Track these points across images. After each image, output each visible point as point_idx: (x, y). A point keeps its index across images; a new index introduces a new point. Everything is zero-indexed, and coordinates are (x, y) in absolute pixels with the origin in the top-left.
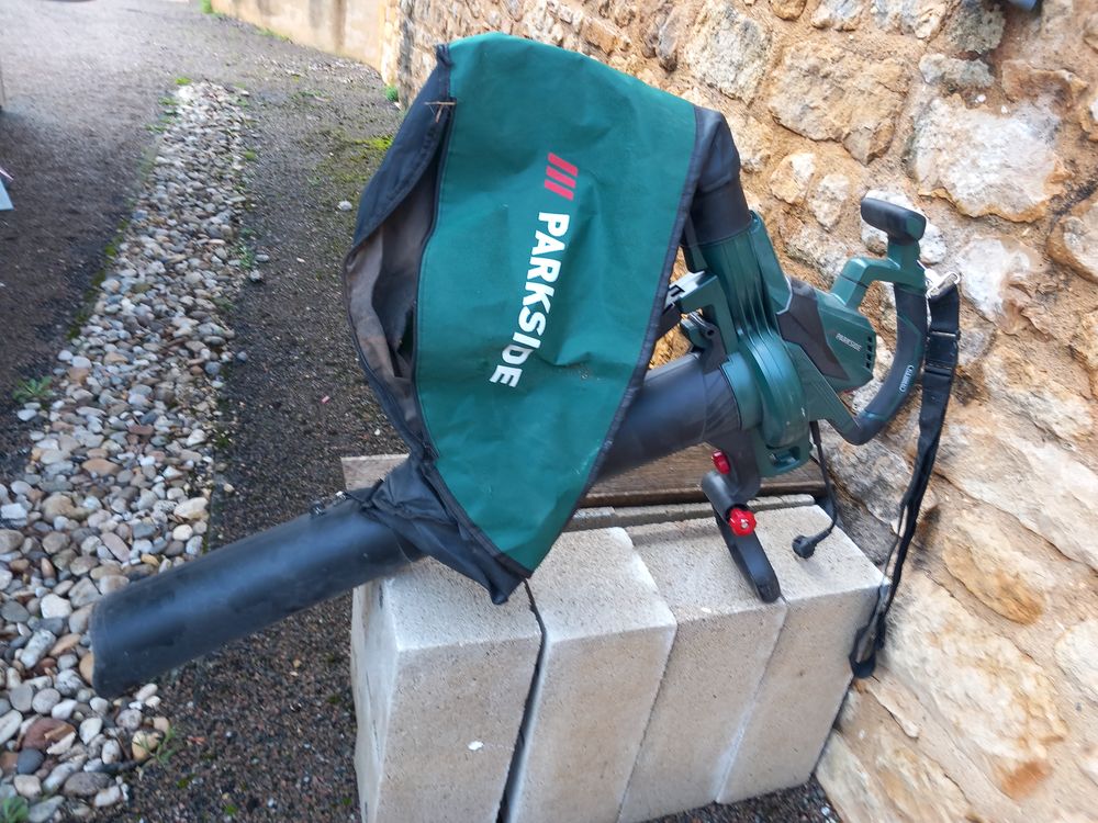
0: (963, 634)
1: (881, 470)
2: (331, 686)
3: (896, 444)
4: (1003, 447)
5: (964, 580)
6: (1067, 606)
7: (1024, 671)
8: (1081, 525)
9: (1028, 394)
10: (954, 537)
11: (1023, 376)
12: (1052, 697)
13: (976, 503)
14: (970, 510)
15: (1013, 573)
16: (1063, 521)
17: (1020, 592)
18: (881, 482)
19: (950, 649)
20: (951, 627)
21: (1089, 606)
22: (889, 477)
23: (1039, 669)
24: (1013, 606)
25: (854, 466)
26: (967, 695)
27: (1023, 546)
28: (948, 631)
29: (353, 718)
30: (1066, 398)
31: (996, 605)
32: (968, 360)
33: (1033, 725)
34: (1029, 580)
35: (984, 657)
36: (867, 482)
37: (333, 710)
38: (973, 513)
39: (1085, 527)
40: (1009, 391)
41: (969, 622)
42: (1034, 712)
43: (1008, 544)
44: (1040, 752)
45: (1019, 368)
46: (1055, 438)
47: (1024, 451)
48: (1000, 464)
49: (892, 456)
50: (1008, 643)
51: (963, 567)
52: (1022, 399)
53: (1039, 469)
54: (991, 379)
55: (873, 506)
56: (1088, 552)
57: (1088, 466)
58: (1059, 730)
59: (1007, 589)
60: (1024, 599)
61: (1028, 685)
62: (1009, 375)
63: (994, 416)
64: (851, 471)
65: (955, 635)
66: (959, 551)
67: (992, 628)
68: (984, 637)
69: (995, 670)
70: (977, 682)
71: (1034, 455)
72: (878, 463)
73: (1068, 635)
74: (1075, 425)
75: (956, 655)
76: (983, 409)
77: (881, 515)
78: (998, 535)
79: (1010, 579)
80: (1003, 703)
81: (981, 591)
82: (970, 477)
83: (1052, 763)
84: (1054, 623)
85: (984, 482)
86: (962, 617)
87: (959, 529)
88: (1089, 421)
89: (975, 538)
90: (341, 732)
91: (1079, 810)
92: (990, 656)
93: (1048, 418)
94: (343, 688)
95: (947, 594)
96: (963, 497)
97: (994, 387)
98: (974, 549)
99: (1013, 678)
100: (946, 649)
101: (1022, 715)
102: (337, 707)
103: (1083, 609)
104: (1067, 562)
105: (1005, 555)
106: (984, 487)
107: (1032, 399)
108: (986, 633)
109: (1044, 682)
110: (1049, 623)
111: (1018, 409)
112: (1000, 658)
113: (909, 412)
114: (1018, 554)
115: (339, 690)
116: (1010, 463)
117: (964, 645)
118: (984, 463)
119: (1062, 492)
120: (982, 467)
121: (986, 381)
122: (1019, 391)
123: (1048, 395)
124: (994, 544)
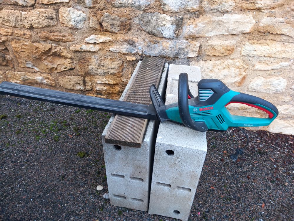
0: (218, 66)
1: (179, 46)
2: (113, 213)
3: (181, 38)
4: (214, 21)
5: (215, 55)
6: (239, 44)
7: (236, 62)
8: (240, 26)
9: (218, 6)
10: (208, 48)
11: (214, 3)
12: (243, 62)
13: (210, 37)
14: (209, 40)
15: (226, 45)
16: (235, 28)
17: (229, 48)
18: (180, 49)
19: (217, 70)
20: (214, 66)
21: (245, 41)
22: (182, 47)
23: (238, 60)
24: (228, 52)
25: (171, 50)
26: (224, 76)
27: (225, 39)
28: (214, 68)
29: (130, 210)
30: (228, 2)
31: (225, 54)
32: (197, 7)
33: (241, 70)
34: (230, 45)
35: (225, 66)
36: (176, 52)
37: (124, 215)
38: (210, 40)
39: (241, 26)
40: (212, 8)
41: (218, 62)
42: (241, 68)
43: (222, 41)
44: (244, 74)
45: (212, 2)
46: (227, 12)
47: (220, 19)
48: (215, 25)
49: (180, 42)
50: (229, 60)
51: (214, 52)
52: (216, 8)
53: (225, 21)
54: (205, 8)
55: (180, 56)
56: (243, 30)
57: (236, 14)
58: (246, 67)
59: (226, 50)
60: (230, 49)
61: (238, 64)
62: (210, 4)
63: (208, 16)
64: (170, 52)
65: (216, 67)
66: (210, 50)
67: (224, 60)
68: (223, 63)
69: (228, 67)
70: (226, 72)
71: (222, 19)
72: (177, 45)
73: (242, 49)
74: (232, 7)
75: (219, 70)
76: (204, 16)
77: (184, 56)
78: (219, 40)
79: (226, 47)
80: (233, 71)
81: (220, 54)
82: (207, 33)
83: (247, 74)
84: (238, 49)
85: (211, 32)
86: (216, 63)
87: (208, 45)
88: (235, 4)
89: (215, 44)
90: (134, 215)
91: (255, 77)
92: (226, 65)
93: (226, 8)
94: (116, 209)
95: (209, 61)
96: (206, 38)
97: (207, 9)
98: (215, 47)
99: (233, 65)
100: (215, 71)
101: (238, 70)
102: (124, 213)
103: (244, 42)
104: (237, 36)
105: (223, 43)
106: (212, 33)
107: (219, 7)
108: (223, 61)
109: (240, 61)
110: (237, 50)
111: (215, 11)
112: (229, 64)
113: (182, 28)
114: (225, 42)
115: (117, 211)
116: (217, 24)
117: (219, 67)
118: (210, 28)
119: (233, 22)
120: (210, 29)
121: (204, 9)
122: (215, 7)
123: (224, 3)
124: (219, 43)
